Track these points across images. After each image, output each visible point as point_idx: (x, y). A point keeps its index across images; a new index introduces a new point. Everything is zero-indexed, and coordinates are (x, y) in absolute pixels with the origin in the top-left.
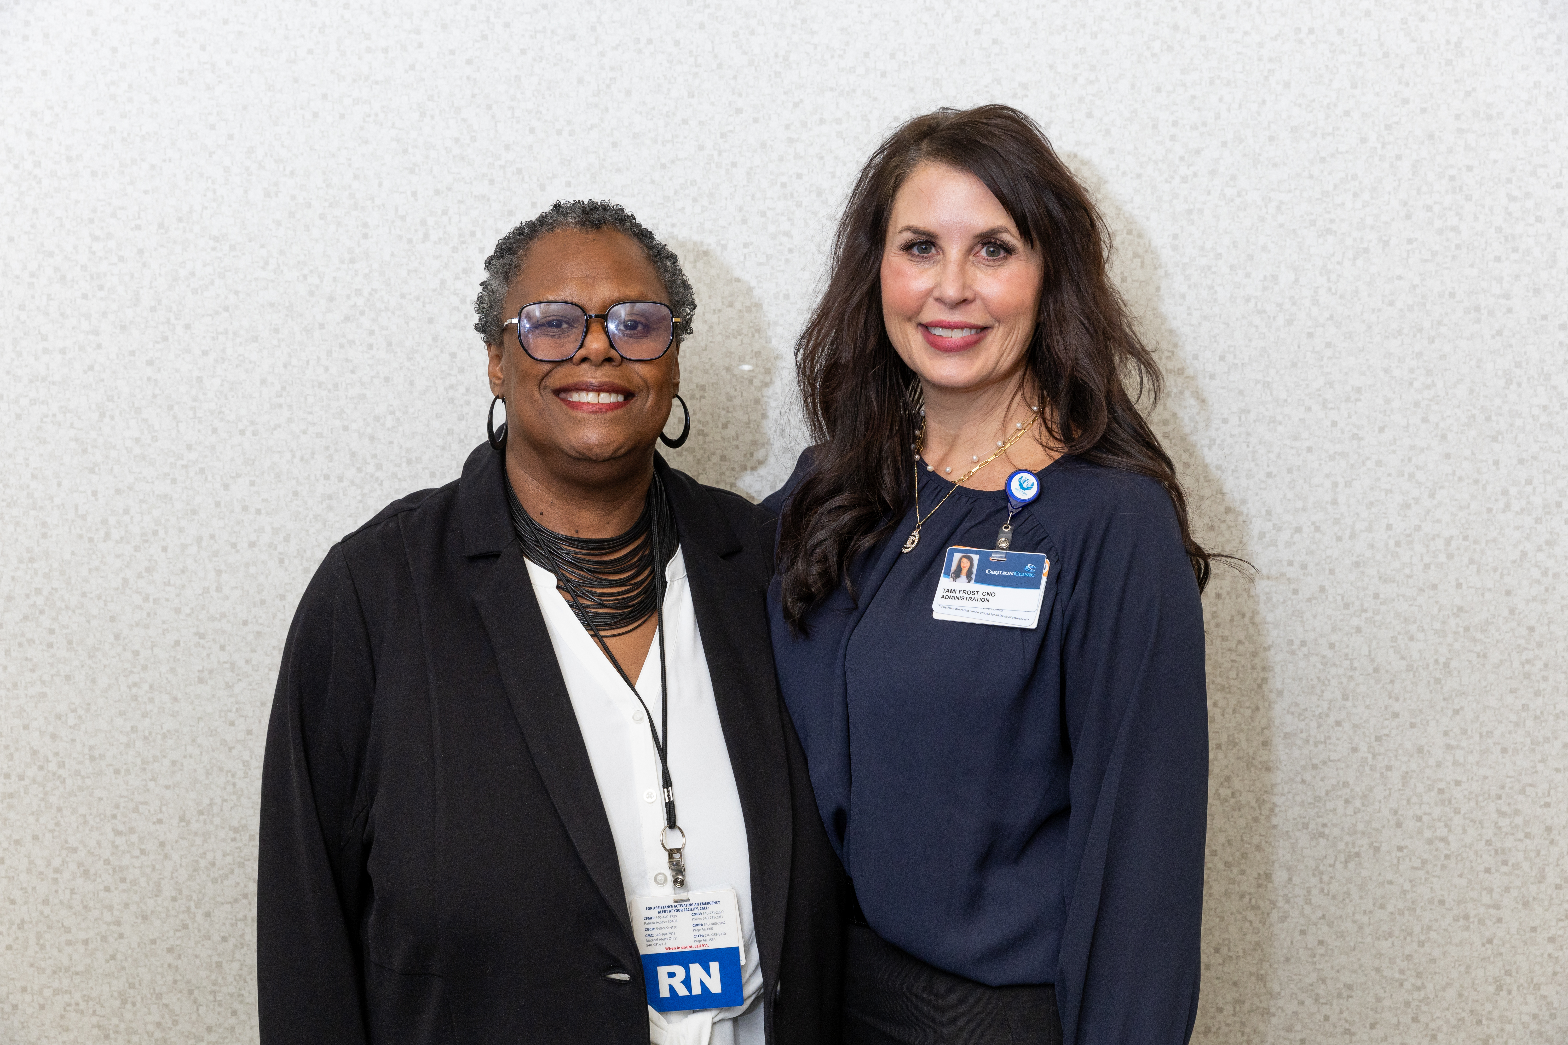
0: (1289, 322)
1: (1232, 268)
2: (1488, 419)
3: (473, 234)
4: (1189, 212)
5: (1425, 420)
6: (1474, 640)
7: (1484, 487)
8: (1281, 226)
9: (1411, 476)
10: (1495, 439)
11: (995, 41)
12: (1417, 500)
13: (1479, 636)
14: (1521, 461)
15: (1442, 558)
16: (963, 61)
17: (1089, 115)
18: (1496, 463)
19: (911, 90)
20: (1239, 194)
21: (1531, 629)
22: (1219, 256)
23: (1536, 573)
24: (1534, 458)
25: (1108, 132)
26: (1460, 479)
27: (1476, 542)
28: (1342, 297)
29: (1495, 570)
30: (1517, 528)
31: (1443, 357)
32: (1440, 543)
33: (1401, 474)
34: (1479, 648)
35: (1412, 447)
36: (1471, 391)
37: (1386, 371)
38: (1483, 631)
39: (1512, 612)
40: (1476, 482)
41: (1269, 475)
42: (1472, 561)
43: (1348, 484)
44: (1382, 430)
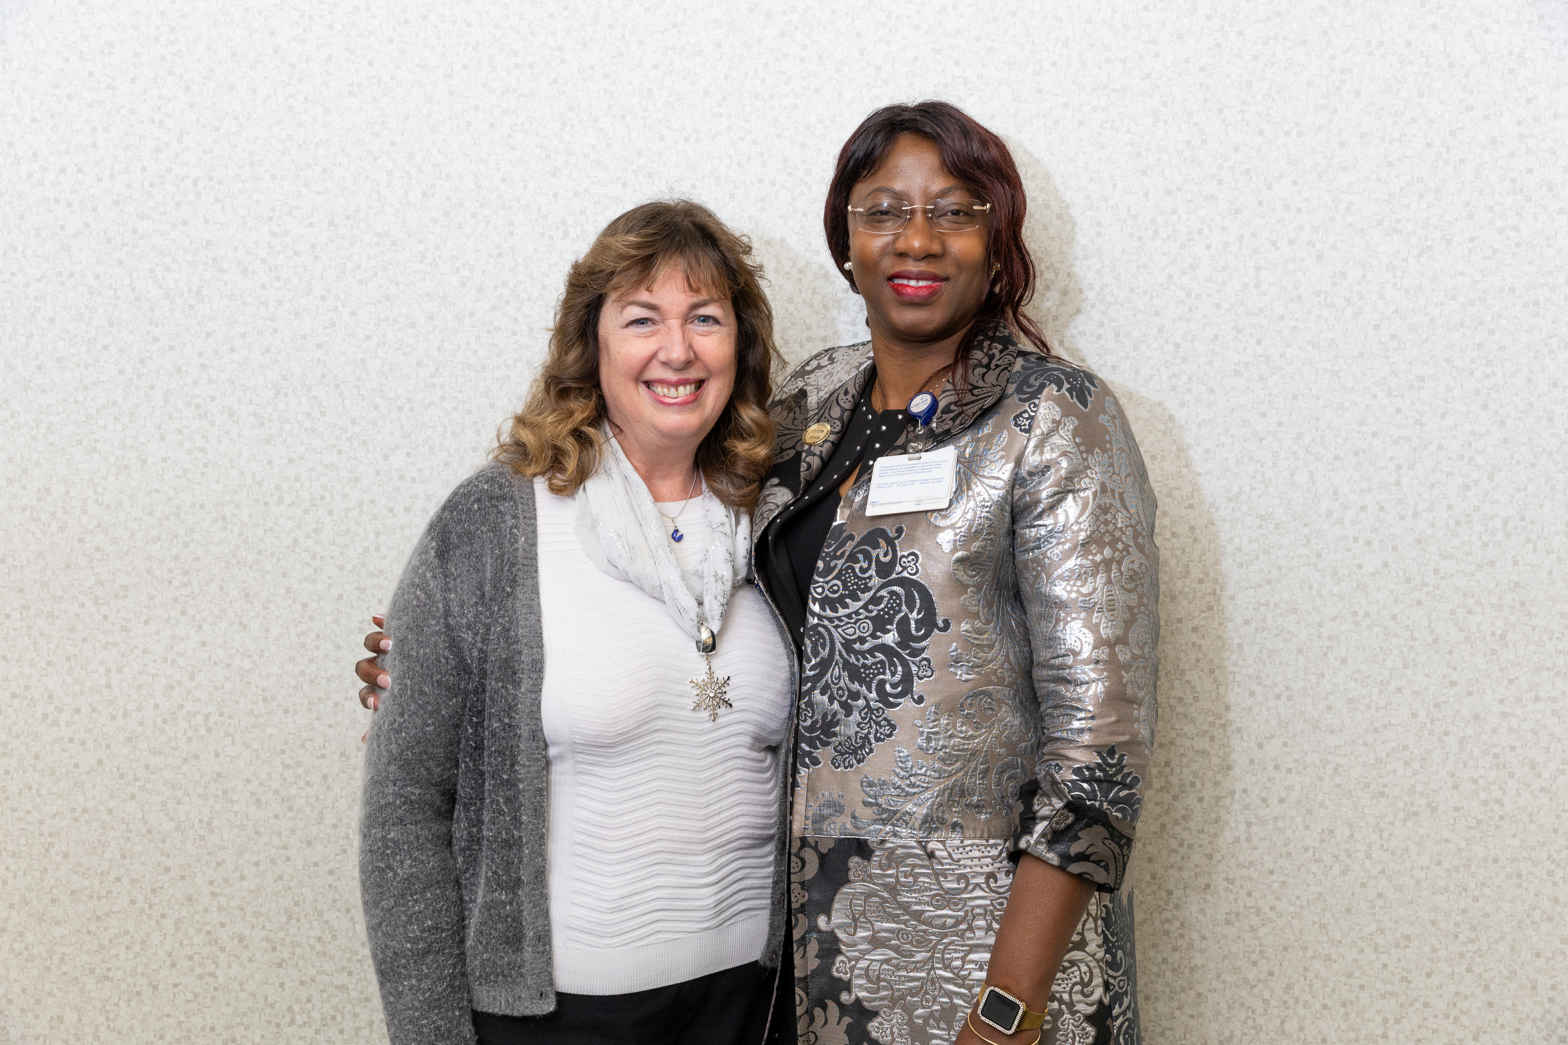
3: (1200, 231)
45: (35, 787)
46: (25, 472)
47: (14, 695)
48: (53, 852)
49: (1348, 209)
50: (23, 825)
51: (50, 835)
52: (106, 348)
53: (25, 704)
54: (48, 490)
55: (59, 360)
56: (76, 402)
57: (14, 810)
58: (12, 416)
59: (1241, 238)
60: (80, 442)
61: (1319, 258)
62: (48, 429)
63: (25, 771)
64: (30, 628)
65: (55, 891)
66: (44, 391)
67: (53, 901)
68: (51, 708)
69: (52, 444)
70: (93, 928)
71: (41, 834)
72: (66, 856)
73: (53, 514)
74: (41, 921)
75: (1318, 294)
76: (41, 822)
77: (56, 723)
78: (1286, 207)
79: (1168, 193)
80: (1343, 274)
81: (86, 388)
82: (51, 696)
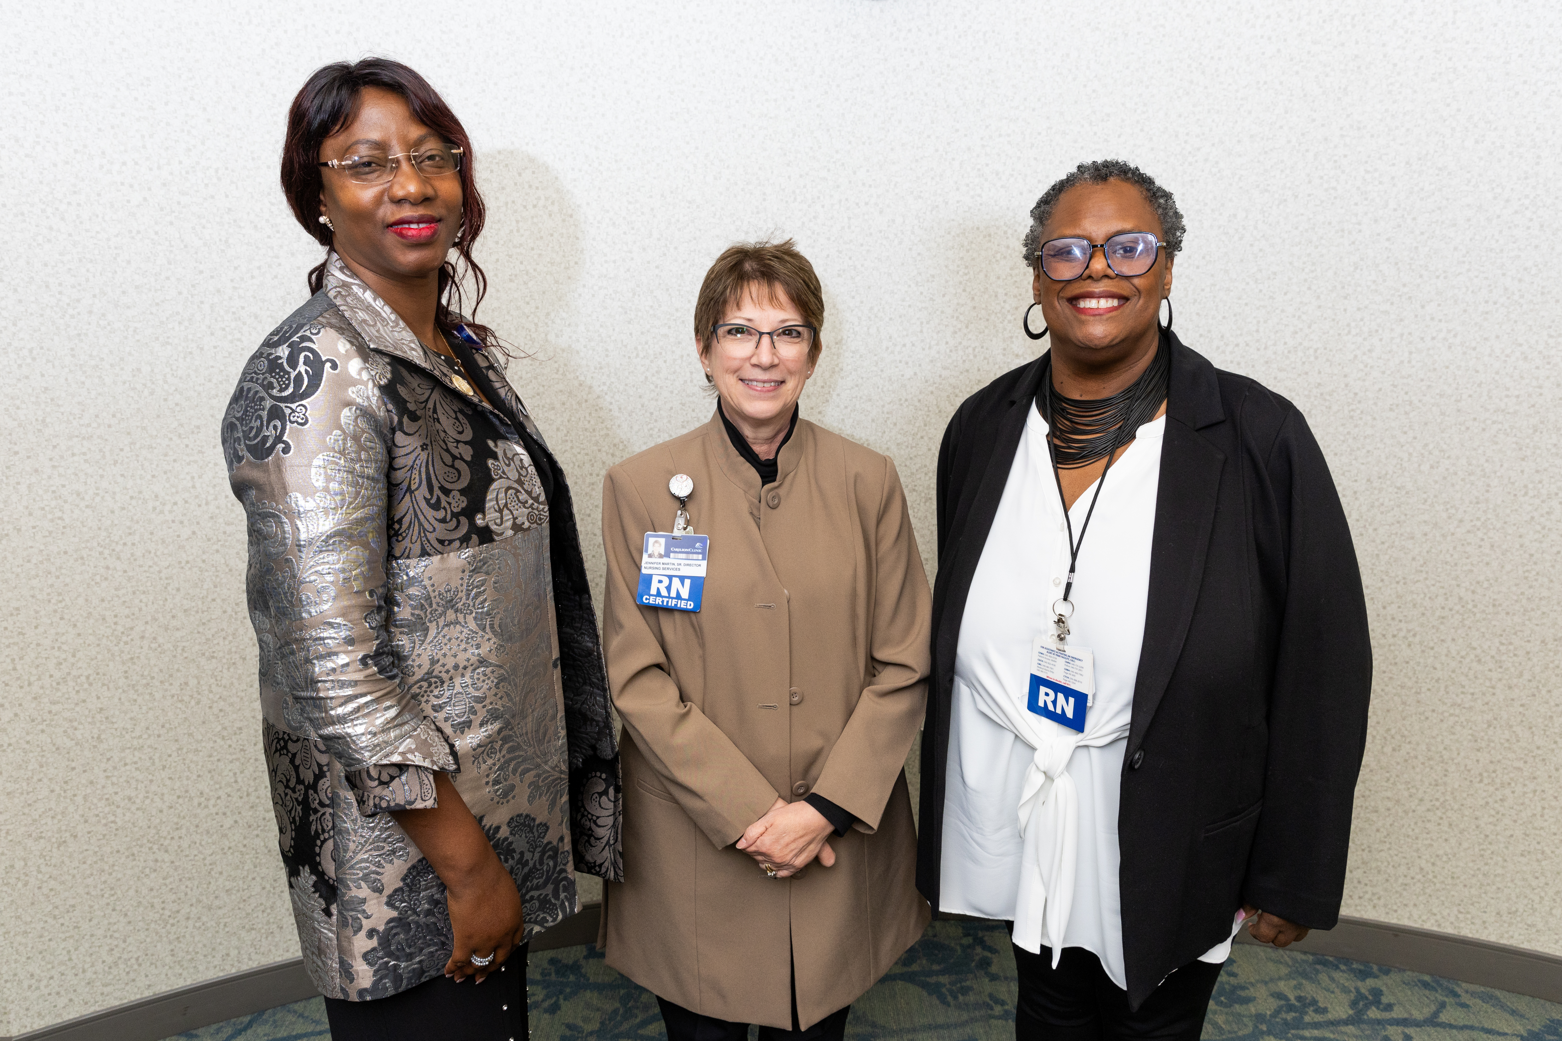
0: (1241, 239)
1: (1213, 210)
2: (1343, 287)
3: (819, 198)
4: (1192, 181)
5: (1309, 288)
6: (1325, 400)
7: (1338, 323)
8: (1241, 188)
9: (1299, 317)
10: (1345, 298)
11: (1094, 91)
12: (1301, 330)
13: (1328, 397)
14: (1359, 309)
15: (1312, 359)
16: (1076, 102)
17: (1142, 130)
18: (1345, 310)
19: (1048, 118)
20: (1219, 171)
21: (1356, 394)
22: (1206, 204)
23: (1361, 366)
24: (1366, 307)
25: (1151, 139)
26: (1325, 319)
27: (1331, 350)
28: (1270, 225)
29: (1339, 364)
30: (1353, 343)
31: (1322, 256)
32: (1311, 351)
33: (1294, 316)
34: (1327, 404)
35: (1301, 303)
36: (1335, 273)
37: (1291, 263)
38: (1330, 395)
39: (1347, 385)
40: (1334, 320)
41: (1224, 318)
42: (1328, 360)
43: (1265, 322)
44: (1285, 294)
45: (153, 551)
46: (122, 359)
47: (132, 498)
48: (169, 588)
49: (895, 185)
50: (148, 575)
51: (167, 579)
52: (168, 278)
53: (140, 502)
54: (139, 370)
55: (137, 287)
56: (152, 313)
57: (141, 566)
58: (109, 324)
59: (840, 201)
60: (157, 339)
61: (881, 212)
62: (135, 331)
63: (145, 543)
64: (137, 456)
65: (174, 611)
66: (128, 307)
67: (173, 617)
68: (158, 503)
69: (138, 341)
70: (201, 630)
71: (161, 579)
72: (178, 590)
73: (145, 385)
74: (167, 629)
75: (881, 232)
76: (160, 572)
77: (162, 512)
78: (864, 184)
79: (801, 176)
80: (893, 221)
81: (157, 304)
82: (156, 496)
